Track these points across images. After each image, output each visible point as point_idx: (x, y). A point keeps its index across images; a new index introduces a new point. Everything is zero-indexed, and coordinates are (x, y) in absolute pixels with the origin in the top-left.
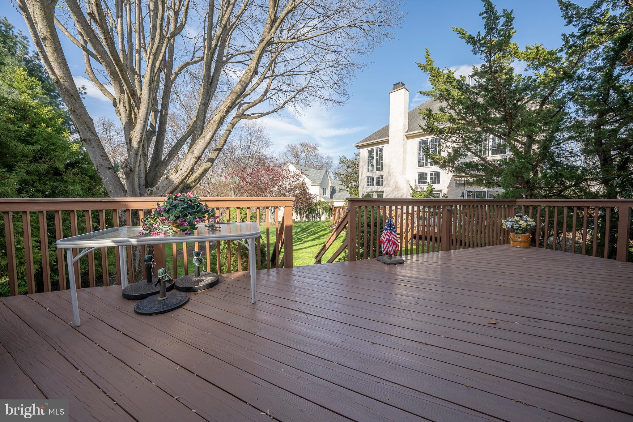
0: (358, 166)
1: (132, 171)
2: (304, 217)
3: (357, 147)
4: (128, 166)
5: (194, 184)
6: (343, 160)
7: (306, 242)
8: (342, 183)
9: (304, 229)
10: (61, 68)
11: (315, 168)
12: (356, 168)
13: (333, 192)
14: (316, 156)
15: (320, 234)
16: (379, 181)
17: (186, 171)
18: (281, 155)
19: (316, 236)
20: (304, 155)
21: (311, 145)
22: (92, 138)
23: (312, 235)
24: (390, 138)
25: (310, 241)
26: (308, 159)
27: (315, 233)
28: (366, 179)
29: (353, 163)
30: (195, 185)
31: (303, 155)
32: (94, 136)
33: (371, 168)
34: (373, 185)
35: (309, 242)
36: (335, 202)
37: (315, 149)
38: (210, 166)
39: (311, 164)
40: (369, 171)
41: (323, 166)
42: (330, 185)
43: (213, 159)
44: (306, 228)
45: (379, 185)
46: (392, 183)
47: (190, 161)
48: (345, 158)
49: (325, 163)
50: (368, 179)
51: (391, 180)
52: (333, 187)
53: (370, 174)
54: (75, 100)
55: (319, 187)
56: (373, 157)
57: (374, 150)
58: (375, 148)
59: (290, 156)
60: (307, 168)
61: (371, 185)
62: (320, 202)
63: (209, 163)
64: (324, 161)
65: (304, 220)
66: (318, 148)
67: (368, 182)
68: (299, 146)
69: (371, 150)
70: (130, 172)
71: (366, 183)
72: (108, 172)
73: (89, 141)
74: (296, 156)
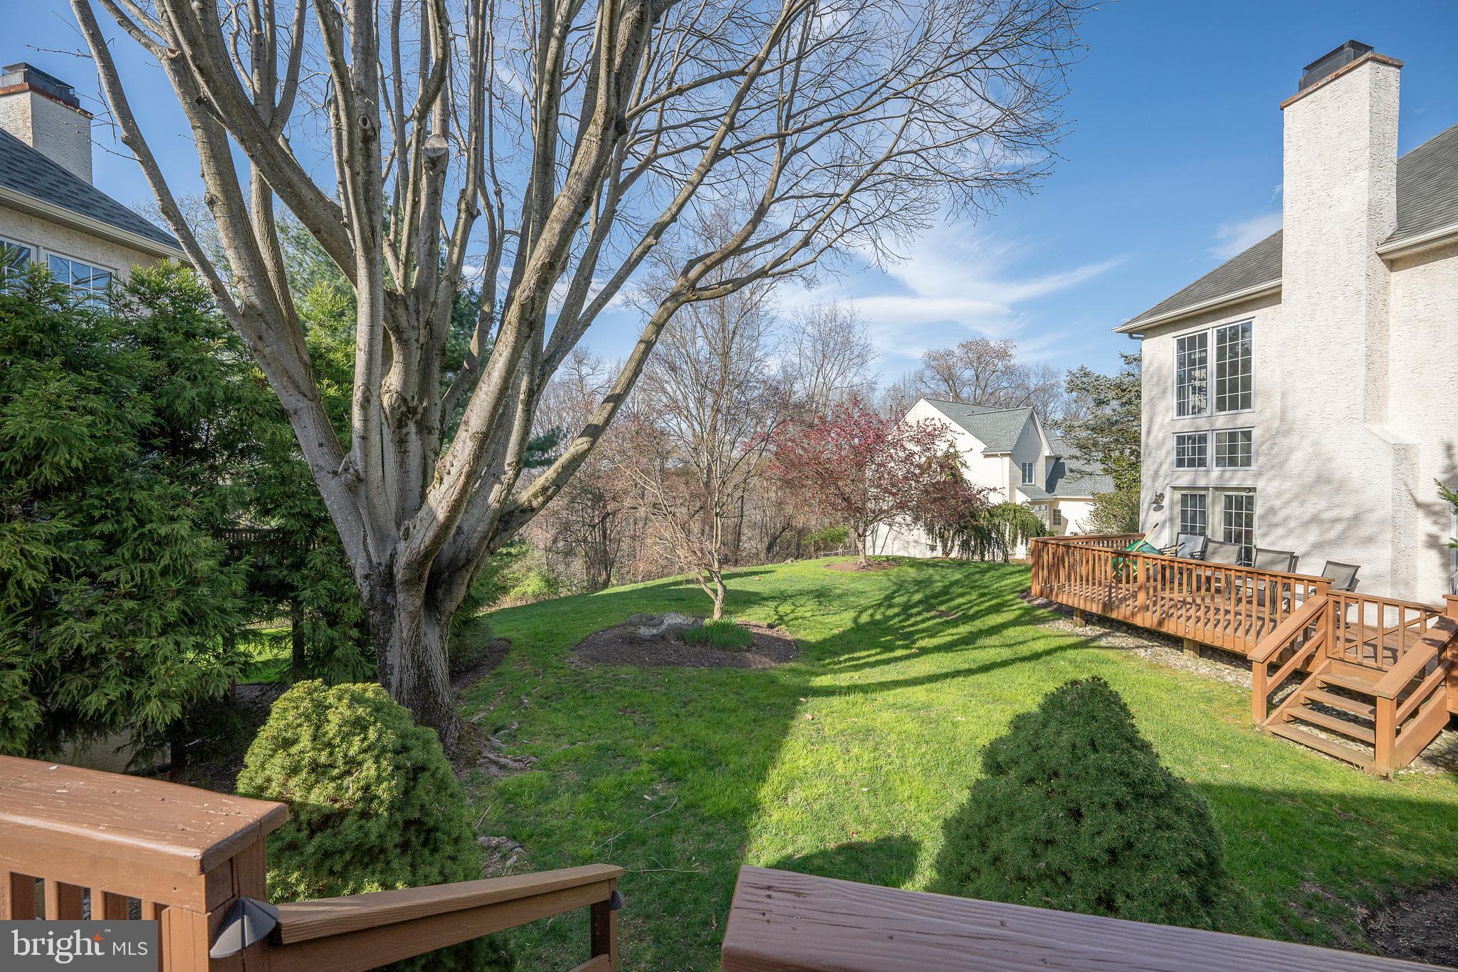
0: (1139, 397)
1: (359, 480)
2: (956, 548)
3: (1131, 333)
4: (351, 470)
5: (540, 499)
6: (1083, 384)
7: (924, 651)
8: (1078, 454)
9: (935, 596)
10: (240, 259)
11: (1006, 405)
12: (1129, 402)
13: (1056, 471)
14: (1009, 371)
15: (979, 624)
16: (1233, 449)
17: (458, 479)
18: (907, 378)
19: (963, 630)
20: (973, 372)
21: (992, 344)
22: (301, 405)
23: (955, 623)
24: (1285, 281)
25: (938, 649)
26: (982, 384)
27: (967, 619)
28: (1172, 443)
29: (1118, 386)
30: (545, 503)
31: (968, 374)
32: (305, 400)
33: (1193, 400)
34: (1202, 463)
35: (935, 656)
36: (1061, 503)
37: (1003, 354)
38: (585, 446)
39: (991, 394)
40: (1181, 410)
41: (1028, 398)
42: (1046, 452)
43: (596, 426)
44: (945, 591)
45: (1233, 462)
46: (1297, 461)
47: (464, 448)
48: (1086, 375)
49: (1035, 391)
50: (1181, 440)
51: (1291, 450)
52: (1058, 459)
53: (1186, 424)
54: (266, 323)
55: (1007, 459)
56: (1203, 361)
57: (1203, 338)
58: (1211, 329)
59: (933, 378)
60: (974, 408)
61: (1192, 463)
62: (1005, 509)
63: (585, 439)
64: (1033, 383)
65: (953, 555)
66: (1012, 352)
67: (1180, 452)
68: (957, 352)
69: (1192, 340)
70: (356, 483)
71: (1173, 457)
72: (333, 482)
73: (295, 413)
74: (949, 377)
